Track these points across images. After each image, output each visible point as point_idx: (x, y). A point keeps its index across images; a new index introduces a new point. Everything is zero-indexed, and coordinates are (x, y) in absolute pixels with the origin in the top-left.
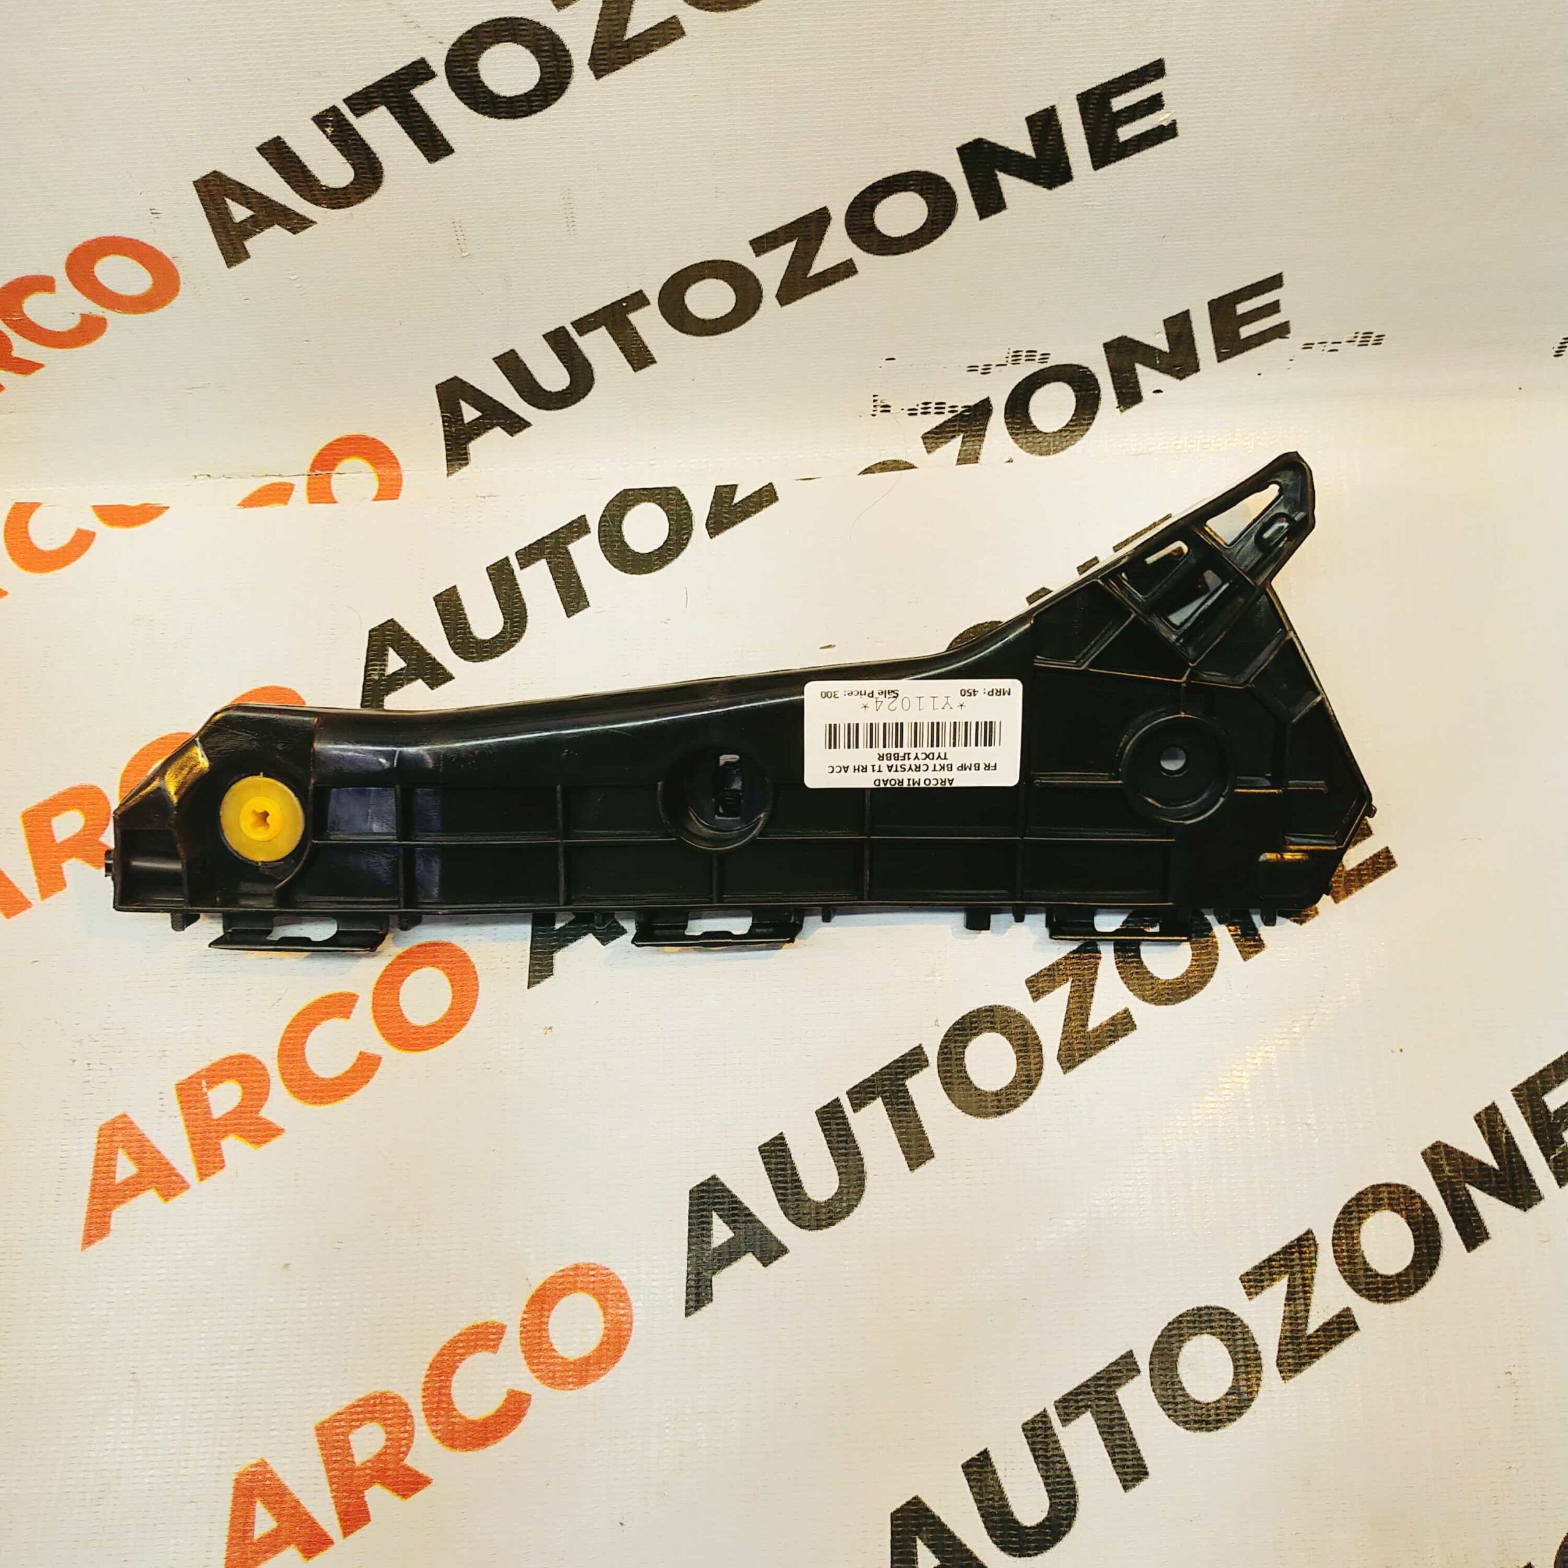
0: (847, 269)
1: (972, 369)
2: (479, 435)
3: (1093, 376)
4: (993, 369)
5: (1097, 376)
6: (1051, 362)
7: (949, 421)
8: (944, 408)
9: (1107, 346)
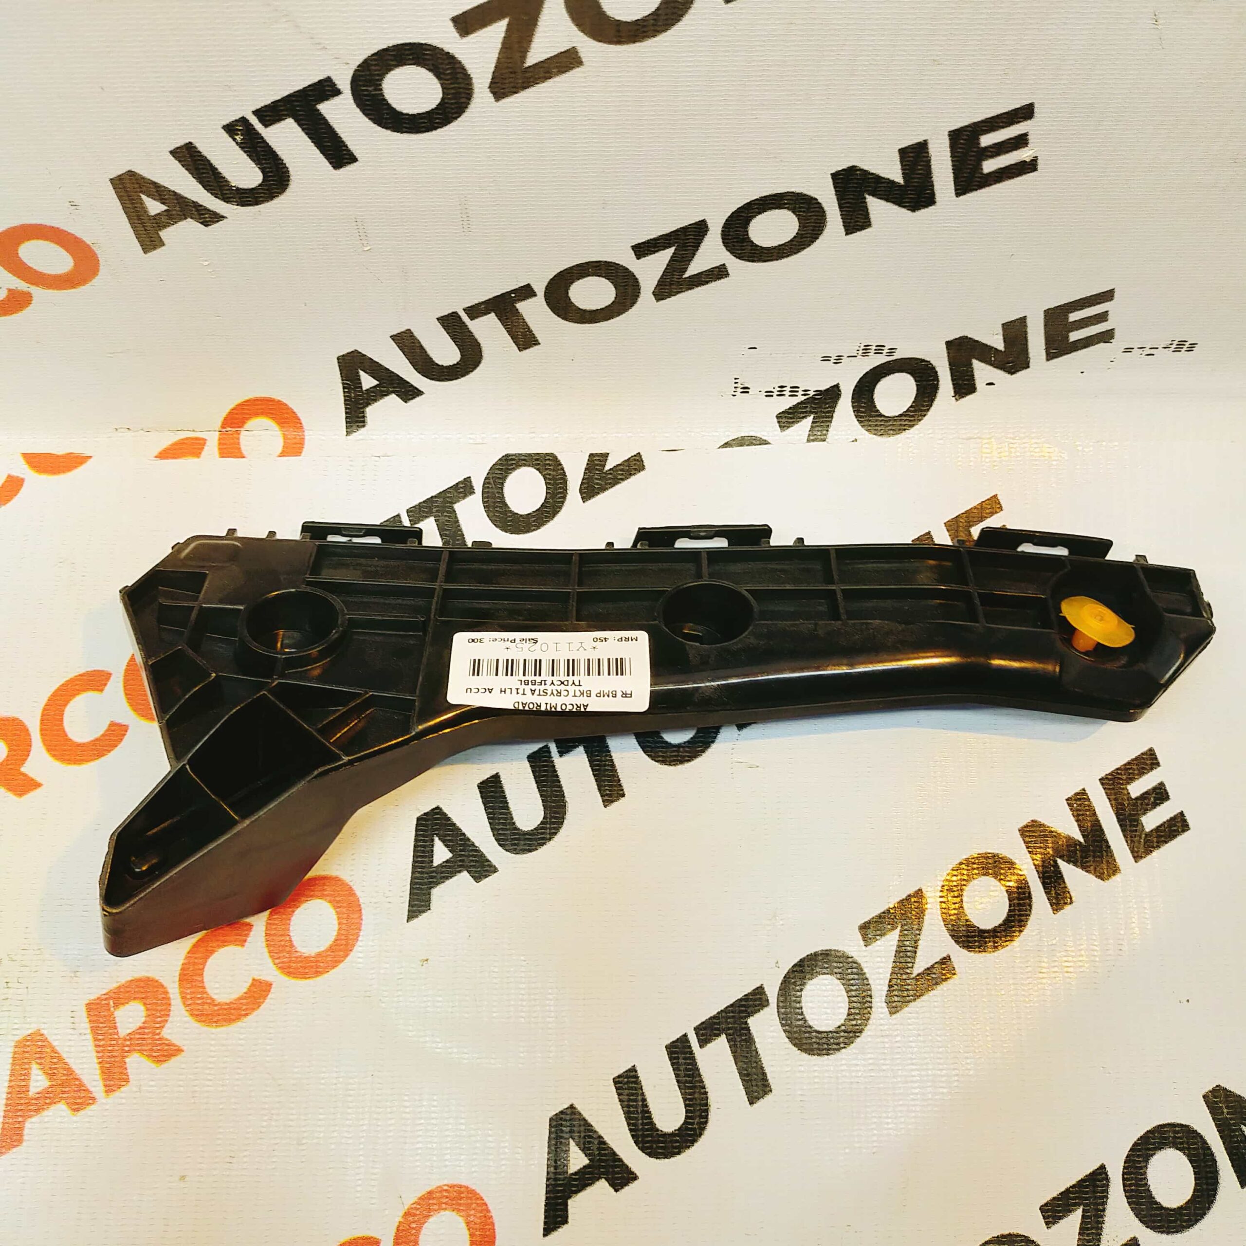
0: (719, 273)
1: (826, 359)
2: (375, 401)
3: (933, 368)
4: (845, 360)
5: (937, 369)
6: (897, 356)
7: (802, 403)
8: (797, 392)
9: (949, 344)
